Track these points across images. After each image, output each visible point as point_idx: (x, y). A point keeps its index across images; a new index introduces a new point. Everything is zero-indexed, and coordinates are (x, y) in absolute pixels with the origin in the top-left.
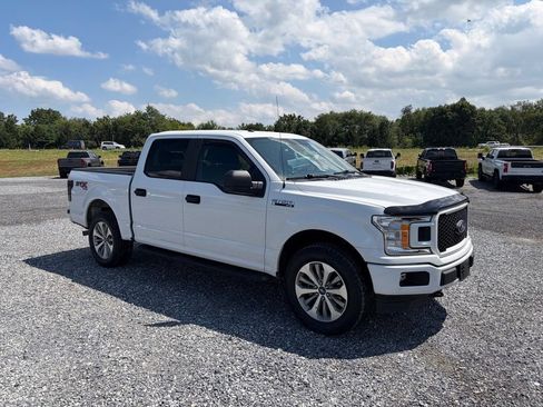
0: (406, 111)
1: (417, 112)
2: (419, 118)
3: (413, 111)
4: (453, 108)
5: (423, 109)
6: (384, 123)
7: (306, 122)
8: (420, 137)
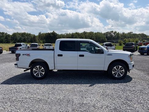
0: (40, 33)
1: (42, 34)
2: (43, 35)
3: (41, 33)
4: (52, 33)
5: (44, 33)
6: (34, 36)
7: (9, 35)
8: (45, 41)
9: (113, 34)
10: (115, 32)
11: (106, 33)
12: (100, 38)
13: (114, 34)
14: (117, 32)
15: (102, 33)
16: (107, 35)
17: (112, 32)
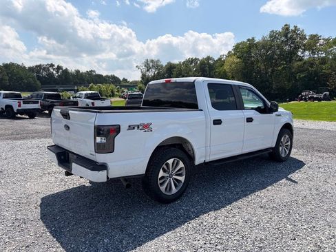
9: (54, 72)
10: (59, 68)
11: (37, 66)
12: (21, 79)
13: (58, 72)
14: (64, 69)
15: (25, 68)
16: (38, 72)
17: (52, 65)
